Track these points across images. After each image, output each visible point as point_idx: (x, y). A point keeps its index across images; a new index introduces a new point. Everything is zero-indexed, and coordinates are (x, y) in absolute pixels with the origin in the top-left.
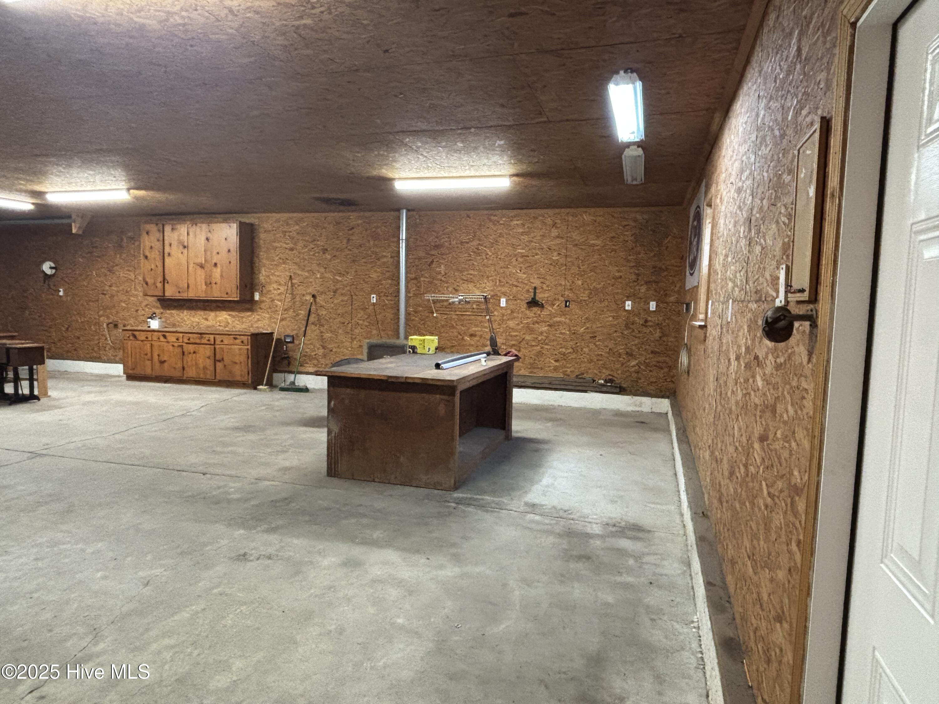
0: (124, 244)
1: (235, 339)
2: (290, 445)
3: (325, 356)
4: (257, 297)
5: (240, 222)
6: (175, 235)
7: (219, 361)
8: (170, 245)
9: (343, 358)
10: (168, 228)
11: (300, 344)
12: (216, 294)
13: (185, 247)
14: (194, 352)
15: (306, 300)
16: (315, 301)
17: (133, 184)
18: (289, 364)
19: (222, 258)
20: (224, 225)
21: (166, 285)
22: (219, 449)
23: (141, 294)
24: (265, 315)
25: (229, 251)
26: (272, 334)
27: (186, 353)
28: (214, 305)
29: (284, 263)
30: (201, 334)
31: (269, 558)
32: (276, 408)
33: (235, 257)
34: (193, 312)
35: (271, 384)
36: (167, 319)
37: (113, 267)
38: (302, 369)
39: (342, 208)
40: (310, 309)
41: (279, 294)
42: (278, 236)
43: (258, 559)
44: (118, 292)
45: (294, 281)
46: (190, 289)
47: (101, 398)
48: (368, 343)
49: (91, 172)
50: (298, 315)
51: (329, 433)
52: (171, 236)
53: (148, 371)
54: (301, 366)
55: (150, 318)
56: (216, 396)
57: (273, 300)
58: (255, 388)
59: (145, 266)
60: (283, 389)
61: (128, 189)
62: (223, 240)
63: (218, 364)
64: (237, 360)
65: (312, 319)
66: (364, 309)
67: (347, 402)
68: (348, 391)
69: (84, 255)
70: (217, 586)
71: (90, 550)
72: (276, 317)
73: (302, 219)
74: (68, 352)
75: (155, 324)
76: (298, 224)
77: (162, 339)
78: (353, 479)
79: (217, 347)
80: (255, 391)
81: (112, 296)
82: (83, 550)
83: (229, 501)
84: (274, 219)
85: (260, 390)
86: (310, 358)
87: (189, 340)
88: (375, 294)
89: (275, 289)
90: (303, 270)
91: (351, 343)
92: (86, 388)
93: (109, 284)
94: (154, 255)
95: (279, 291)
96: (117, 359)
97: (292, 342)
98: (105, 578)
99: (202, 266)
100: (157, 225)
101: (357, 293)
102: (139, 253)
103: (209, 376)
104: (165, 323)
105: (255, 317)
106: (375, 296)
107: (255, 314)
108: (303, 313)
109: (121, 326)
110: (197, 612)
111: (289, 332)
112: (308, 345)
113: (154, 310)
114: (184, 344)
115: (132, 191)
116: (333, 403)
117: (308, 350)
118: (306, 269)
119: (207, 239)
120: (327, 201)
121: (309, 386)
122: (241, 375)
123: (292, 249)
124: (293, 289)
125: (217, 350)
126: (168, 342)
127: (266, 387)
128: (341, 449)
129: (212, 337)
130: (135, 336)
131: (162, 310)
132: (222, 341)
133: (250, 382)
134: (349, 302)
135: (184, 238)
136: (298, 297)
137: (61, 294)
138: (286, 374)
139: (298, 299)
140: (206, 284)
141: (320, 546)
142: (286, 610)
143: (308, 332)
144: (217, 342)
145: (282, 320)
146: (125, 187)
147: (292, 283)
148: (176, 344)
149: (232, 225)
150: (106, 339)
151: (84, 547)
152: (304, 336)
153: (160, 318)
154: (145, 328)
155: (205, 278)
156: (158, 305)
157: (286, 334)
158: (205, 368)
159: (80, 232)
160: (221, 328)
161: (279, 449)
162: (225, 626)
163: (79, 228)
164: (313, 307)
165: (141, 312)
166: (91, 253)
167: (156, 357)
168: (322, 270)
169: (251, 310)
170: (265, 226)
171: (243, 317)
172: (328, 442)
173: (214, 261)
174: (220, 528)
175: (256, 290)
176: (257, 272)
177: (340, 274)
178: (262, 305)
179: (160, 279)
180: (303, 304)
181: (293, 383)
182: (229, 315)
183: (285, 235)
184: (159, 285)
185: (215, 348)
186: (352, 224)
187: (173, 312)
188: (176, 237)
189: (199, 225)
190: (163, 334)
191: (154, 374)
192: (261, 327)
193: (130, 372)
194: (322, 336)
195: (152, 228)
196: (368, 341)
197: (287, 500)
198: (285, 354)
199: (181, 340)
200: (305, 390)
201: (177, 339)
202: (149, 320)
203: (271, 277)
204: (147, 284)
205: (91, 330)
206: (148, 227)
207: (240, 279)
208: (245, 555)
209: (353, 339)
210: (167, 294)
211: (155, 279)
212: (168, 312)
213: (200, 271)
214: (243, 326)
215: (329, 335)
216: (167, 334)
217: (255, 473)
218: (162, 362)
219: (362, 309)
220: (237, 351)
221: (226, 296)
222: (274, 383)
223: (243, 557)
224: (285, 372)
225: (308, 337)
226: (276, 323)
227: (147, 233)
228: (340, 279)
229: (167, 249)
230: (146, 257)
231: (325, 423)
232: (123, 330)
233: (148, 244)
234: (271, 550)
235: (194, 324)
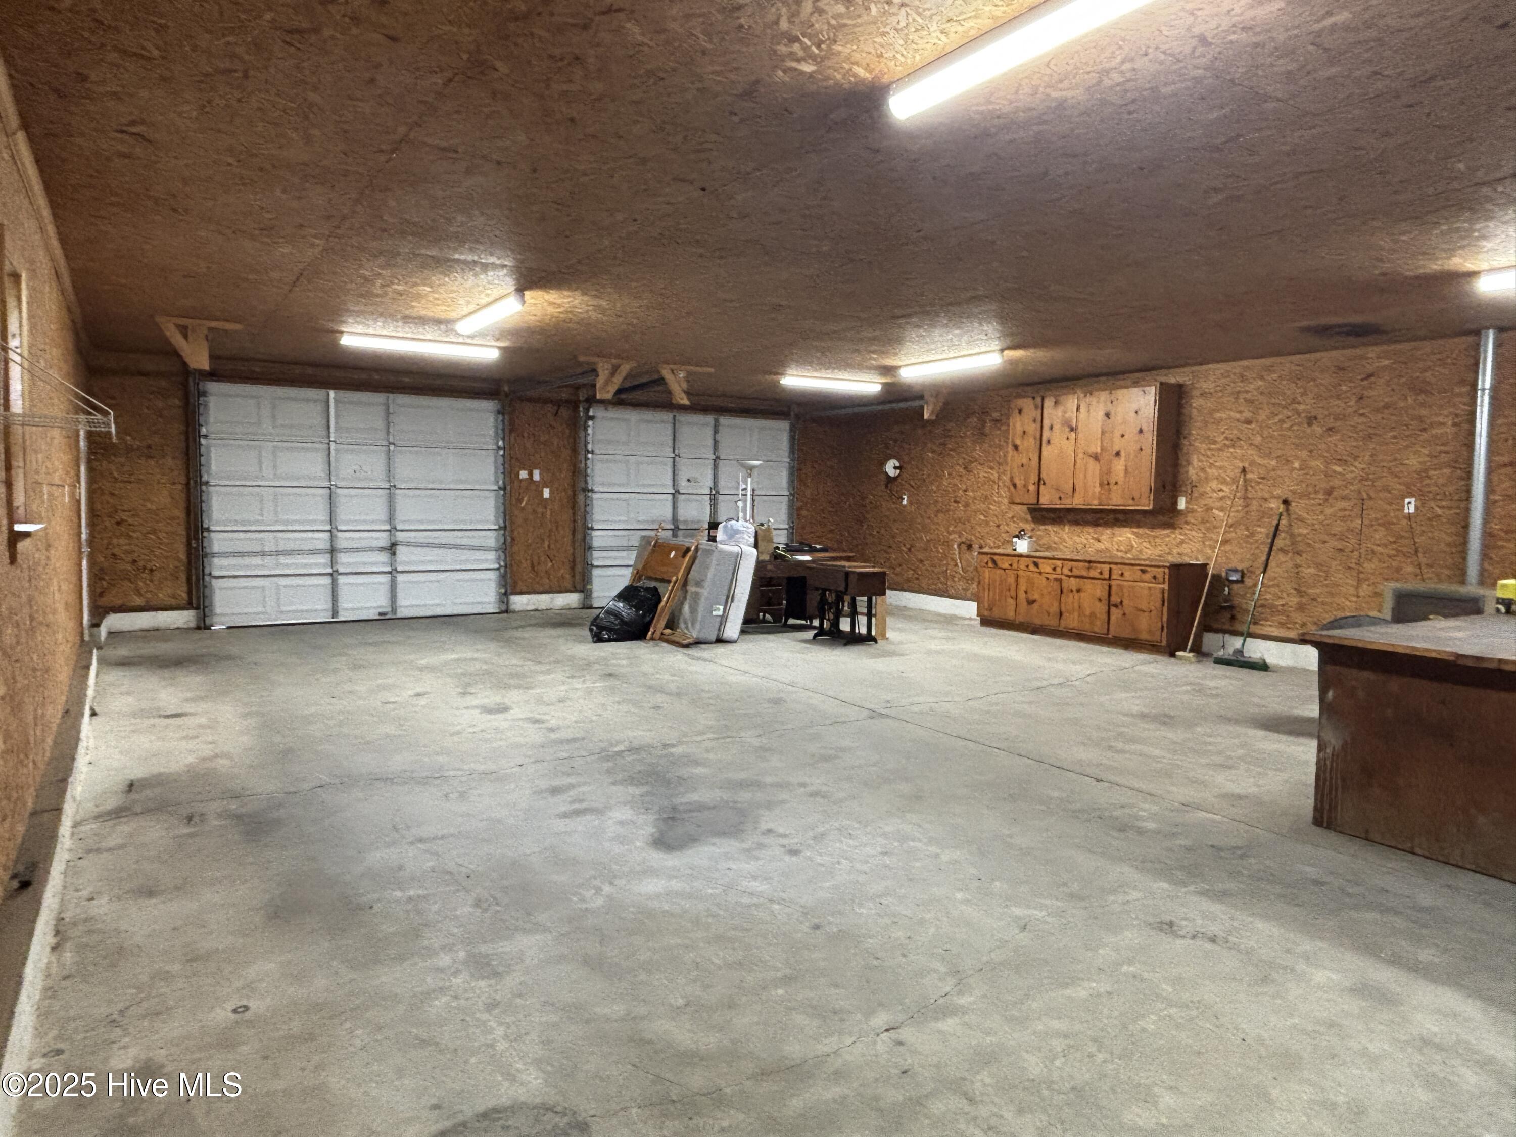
0: (987, 430)
1: (1143, 571)
2: (1240, 758)
3: (1301, 608)
4: (1182, 504)
5: (1161, 384)
6: (1059, 412)
7: (1116, 606)
8: (1051, 428)
9: (1340, 614)
10: (1049, 403)
11: (1255, 585)
12: (1117, 500)
13: (1072, 429)
14: (1078, 591)
15: (1272, 509)
16: (1287, 510)
17: (1008, 341)
18: (1233, 618)
19: (1128, 445)
20: (1135, 391)
21: (1042, 487)
22: (1120, 745)
23: (1006, 501)
24: (1194, 533)
25: (1141, 431)
26: (1204, 566)
27: (1065, 591)
28: (1111, 516)
29: (1233, 446)
30: (1090, 562)
31: (1213, 940)
32: (1209, 692)
33: (1150, 440)
34: (1078, 529)
35: (1199, 651)
36: (1039, 538)
37: (972, 462)
38: (1254, 629)
39: (1351, 339)
40: (1278, 525)
41: (1221, 499)
42: (1225, 400)
43: (1194, 937)
44: (975, 498)
45: (1249, 476)
46: (1076, 494)
47: (948, 646)
48: (1394, 590)
49: (957, 332)
50: (1252, 534)
51: (1320, 749)
52: (1053, 414)
53: (1011, 615)
54: (1255, 623)
55: (1017, 536)
56: (1108, 660)
57: (1209, 509)
58: (1172, 655)
59: (1015, 459)
60: (1220, 661)
61: (1002, 350)
62: (1133, 414)
63: (1113, 609)
64: (1144, 606)
65: (1279, 543)
66: (1387, 525)
67: (1361, 694)
68: (1366, 674)
69: (935, 448)
70: (1130, 962)
71: (945, 857)
72: (1214, 537)
73: (1269, 369)
74: (908, 580)
75: (1022, 546)
76: (1262, 378)
77: (1032, 568)
78: (1367, 839)
79: (1113, 583)
80: (1173, 660)
81: (967, 505)
82: (937, 856)
83: (1141, 832)
84: (1218, 373)
85: (1181, 658)
86: (1274, 610)
87: (1071, 570)
88: (1412, 496)
89: (1214, 491)
90: (1268, 456)
91: (1357, 588)
92: (931, 632)
93: (964, 487)
94: (1029, 444)
95: (1221, 494)
96: (969, 594)
97: (1241, 581)
98: (966, 902)
99: (1096, 457)
100: (1034, 398)
101: (1372, 494)
102: (1007, 443)
103: (1099, 627)
104: (1037, 545)
105: (1176, 536)
106: (1413, 500)
107: (1177, 531)
108: (1263, 532)
109: (976, 547)
110: (1099, 995)
111: (1235, 563)
112: (1269, 587)
113: (1022, 525)
114: (1063, 577)
115: (1006, 352)
116: (1330, 694)
117: (1268, 597)
118: (1274, 455)
119: (1108, 415)
120: (1324, 331)
121: (1270, 660)
122: (1150, 632)
123: (1248, 422)
124: (1246, 490)
125: (1114, 588)
126: (1040, 573)
127: (1191, 655)
128: (1344, 780)
129: (1106, 568)
130: (994, 562)
131: (1033, 525)
132: (1122, 574)
133: (1164, 643)
134: (1357, 510)
135: (1072, 414)
136: (1255, 502)
137: (905, 502)
138: (1227, 636)
139: (1255, 505)
140: (1101, 485)
141: (1306, 945)
142: (1248, 1040)
143: (1272, 564)
144: (1114, 577)
145: (1225, 542)
146: (998, 348)
147: (1245, 480)
148: (1051, 577)
149: (1147, 389)
150: (956, 565)
151: (939, 851)
152: (1264, 572)
153: (1030, 537)
154: (1009, 551)
155: (1101, 476)
156: (1029, 517)
157: (1230, 566)
158: (1093, 615)
159: (934, 418)
160: (1120, 554)
161: (1218, 759)
162: (1144, 1030)
163: (932, 412)
164: (1284, 522)
165: (1004, 528)
166: (944, 444)
167: (1022, 595)
168: (1304, 454)
169: (1171, 526)
170: (1204, 385)
171: (1155, 537)
172: (1318, 763)
173: (1116, 448)
174: (1128, 872)
175: (1185, 494)
176: (1184, 463)
177: (1342, 461)
178: (1190, 518)
179: (1034, 478)
180: (1263, 514)
181: (1240, 652)
182: (1134, 533)
183: (1237, 398)
184: (1032, 488)
185: (1110, 586)
186: (1370, 369)
187: (1049, 527)
188: (1060, 414)
189: (1096, 393)
190: (1034, 560)
191: (1020, 619)
192: (1186, 555)
193: (986, 613)
194: (1297, 573)
195: (1027, 404)
196: (1393, 585)
197: (1243, 852)
198: (1226, 601)
199: (1059, 570)
200: (1263, 667)
201: (1054, 569)
202: (1015, 540)
203: (1208, 470)
204: (1015, 486)
205: (938, 552)
206: (1021, 402)
207: (1158, 474)
208: (1171, 924)
209: (1360, 581)
210: (1042, 501)
211: (1026, 480)
212: (1042, 527)
213: (1092, 463)
214: (1157, 552)
215: (1312, 570)
216: (1040, 561)
217: (1182, 793)
218: (1031, 602)
219: (1383, 525)
220: (1146, 592)
221: (1131, 502)
222: (1205, 649)
223: (1169, 927)
224: (1224, 632)
225: (1269, 572)
226: (1213, 548)
227: (1020, 412)
228: (1338, 469)
229: (1046, 434)
230: (1016, 447)
231: (1315, 729)
232: (980, 553)
233: (1019, 428)
234: (1214, 928)
235: (1080, 547)
